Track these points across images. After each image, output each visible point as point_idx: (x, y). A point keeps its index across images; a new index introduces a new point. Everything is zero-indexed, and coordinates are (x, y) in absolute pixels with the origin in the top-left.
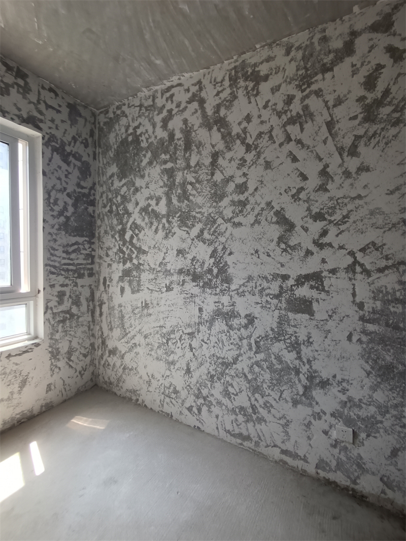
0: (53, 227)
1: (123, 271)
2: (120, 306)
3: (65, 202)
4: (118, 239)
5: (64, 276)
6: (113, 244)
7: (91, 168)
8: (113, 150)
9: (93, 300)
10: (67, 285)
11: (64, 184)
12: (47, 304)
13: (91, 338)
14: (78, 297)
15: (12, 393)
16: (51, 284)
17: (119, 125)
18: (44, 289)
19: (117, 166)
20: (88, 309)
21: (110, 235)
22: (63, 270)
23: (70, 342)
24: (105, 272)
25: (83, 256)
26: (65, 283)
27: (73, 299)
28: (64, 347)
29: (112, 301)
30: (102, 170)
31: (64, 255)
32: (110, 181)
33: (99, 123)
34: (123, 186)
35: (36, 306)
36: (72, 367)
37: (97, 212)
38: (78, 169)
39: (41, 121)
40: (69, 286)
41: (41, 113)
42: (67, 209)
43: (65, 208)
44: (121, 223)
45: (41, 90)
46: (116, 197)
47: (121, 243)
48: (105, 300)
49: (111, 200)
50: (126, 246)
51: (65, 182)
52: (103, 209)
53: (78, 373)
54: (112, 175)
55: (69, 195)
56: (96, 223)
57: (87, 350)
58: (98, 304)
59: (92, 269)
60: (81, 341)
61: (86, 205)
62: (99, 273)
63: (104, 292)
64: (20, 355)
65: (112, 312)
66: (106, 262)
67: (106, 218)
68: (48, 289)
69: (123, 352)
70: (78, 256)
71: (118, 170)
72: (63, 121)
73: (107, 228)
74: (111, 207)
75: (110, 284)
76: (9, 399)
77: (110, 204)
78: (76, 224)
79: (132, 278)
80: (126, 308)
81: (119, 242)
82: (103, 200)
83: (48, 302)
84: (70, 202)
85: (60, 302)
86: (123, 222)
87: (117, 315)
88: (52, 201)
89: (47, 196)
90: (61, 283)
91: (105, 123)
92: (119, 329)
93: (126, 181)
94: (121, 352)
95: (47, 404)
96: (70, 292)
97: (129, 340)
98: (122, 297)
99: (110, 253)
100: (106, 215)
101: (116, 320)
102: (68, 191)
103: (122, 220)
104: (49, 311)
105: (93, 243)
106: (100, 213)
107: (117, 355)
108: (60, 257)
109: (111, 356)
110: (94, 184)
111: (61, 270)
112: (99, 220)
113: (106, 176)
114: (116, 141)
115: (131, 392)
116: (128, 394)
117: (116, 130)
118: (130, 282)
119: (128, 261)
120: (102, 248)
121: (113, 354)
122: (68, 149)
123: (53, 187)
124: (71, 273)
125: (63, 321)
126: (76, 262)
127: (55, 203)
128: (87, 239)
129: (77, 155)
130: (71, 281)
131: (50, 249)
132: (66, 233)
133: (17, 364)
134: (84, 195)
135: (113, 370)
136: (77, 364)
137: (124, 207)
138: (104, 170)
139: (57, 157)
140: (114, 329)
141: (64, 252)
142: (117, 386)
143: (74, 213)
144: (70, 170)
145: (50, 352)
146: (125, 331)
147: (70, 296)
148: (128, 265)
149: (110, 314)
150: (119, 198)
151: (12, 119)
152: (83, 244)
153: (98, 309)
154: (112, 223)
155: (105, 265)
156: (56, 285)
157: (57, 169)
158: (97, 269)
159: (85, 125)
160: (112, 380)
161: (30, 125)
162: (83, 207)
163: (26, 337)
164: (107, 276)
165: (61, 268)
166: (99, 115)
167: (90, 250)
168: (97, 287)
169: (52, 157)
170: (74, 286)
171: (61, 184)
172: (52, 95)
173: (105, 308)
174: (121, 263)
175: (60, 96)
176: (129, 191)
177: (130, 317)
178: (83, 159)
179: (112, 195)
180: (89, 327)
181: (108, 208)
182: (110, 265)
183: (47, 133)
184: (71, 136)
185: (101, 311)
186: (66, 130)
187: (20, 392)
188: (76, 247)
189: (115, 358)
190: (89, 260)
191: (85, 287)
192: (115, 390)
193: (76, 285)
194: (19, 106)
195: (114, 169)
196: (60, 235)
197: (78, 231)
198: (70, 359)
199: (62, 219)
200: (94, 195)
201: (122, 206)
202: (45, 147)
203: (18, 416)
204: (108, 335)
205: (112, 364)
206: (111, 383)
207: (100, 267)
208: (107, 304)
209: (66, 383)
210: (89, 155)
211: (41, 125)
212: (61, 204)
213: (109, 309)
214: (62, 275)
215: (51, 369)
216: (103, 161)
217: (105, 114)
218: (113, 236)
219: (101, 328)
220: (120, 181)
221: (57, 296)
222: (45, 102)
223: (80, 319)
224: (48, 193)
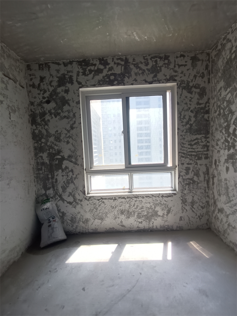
0: (183, 132)
1: (228, 155)
2: (226, 180)
3: (190, 116)
4: (224, 133)
5: (189, 159)
6: (221, 137)
7: (206, 90)
8: (221, 71)
9: (208, 174)
10: (191, 164)
11: (189, 106)
12: (180, 173)
13: (207, 198)
14: (198, 171)
15: (164, 214)
16: (182, 163)
17: (225, 51)
18: (178, 165)
19: (224, 81)
20: (205, 179)
21: (219, 131)
22: (189, 155)
23: (193, 197)
24: (216, 156)
25: (201, 146)
26: (190, 163)
27: (194, 172)
28: (189, 199)
29: (220, 176)
30: (214, 88)
31: (189, 147)
32: (219, 93)
33: (212, 58)
34: (228, 94)
35: (175, 173)
36: (194, 212)
37: (211, 117)
38: (198, 94)
39: (176, 76)
40: (192, 164)
41: (176, 72)
42: (191, 119)
43: (190, 120)
44: (227, 121)
45: (176, 59)
46: (223, 103)
47: (227, 135)
48: (216, 175)
49: (219, 106)
50: (230, 137)
51: (190, 104)
52: (215, 114)
53: (197, 216)
54: (221, 88)
55: (192, 111)
56: (210, 124)
57: (204, 204)
58: (211, 176)
59: (207, 154)
60: (200, 198)
61: (203, 114)
62: (212, 157)
63: (215, 170)
64: (167, 197)
65: (220, 183)
66: (216, 149)
67: (216, 119)
68: (181, 165)
69: (228, 213)
70: (198, 147)
71: (224, 83)
72: (188, 70)
73: (217, 126)
74: (220, 111)
75: (219, 164)
76: (163, 216)
77: (219, 109)
78: (196, 128)
79: (234, 160)
80: (230, 182)
81: (225, 135)
82: (214, 108)
83: (180, 172)
84: (192, 115)
85: (187, 173)
86: (228, 120)
87: (224, 186)
88: (182, 117)
89: (180, 115)
90: (188, 162)
91: (215, 56)
92: (225, 196)
93: (230, 89)
94: (226, 212)
95: (180, 227)
96: (193, 168)
97: (232, 206)
98: (227, 173)
99: (219, 143)
100: (217, 117)
101: (223, 189)
102: (191, 109)
103: (227, 119)
104: (181, 177)
105: (208, 137)
106: (212, 117)
107: (224, 214)
108: (187, 148)
109: (220, 213)
110: (209, 99)
111: (187, 155)
112: (212, 122)
113: (216, 91)
114: (223, 64)
115: (233, 244)
116: (231, 245)
117: (223, 56)
118: (233, 164)
119: (232, 148)
120: (214, 140)
121: (221, 212)
122: (191, 84)
123: (183, 110)
124: (193, 157)
125: (189, 184)
126: (196, 150)
127: (184, 118)
128: (204, 135)
129: (197, 86)
130: (194, 162)
131: (181, 144)
132: (190, 134)
133: (166, 201)
134: (202, 108)
135: (221, 223)
136: (197, 211)
137: (229, 109)
138: (215, 87)
139: (185, 92)
140: (222, 196)
141: (189, 145)
142: (223, 235)
143: (195, 121)
144: (192, 96)
145: (181, 200)
146: (229, 199)
147: (193, 170)
148: (232, 151)
149: (219, 184)
150: (225, 104)
151: (163, 83)
152: (201, 139)
153: (211, 180)
154: (220, 122)
155: (216, 151)
156: (184, 164)
157: (185, 98)
158: (211, 154)
159: (202, 64)
160: (220, 230)
161: (171, 81)
162: (201, 116)
163: (171, 189)
164: (217, 159)
165: (187, 154)
166: (212, 52)
167: (206, 142)
168: (211, 166)
169: (182, 93)
170: (195, 164)
171: (187, 106)
172: (182, 58)
173: (216, 180)
174: (227, 150)
175: (186, 56)
176: (233, 96)
177: (233, 189)
178: (201, 86)
179: (221, 103)
180: (205, 191)
181: (218, 112)
182: (219, 151)
183: (179, 81)
184: (193, 75)
185: (213, 181)
186: (190, 74)
187: (167, 215)
188: (196, 141)
189: (222, 216)
190: (205, 149)
191: (202, 166)
192: (222, 237)
193: (197, 164)
194: (165, 74)
195: (222, 84)
196: (187, 135)
197: (198, 132)
198: (192, 207)
199: (188, 126)
200: (209, 106)
201: (227, 108)
202: (178, 89)
203: (166, 226)
204: (218, 199)
205: (220, 219)
206: (219, 231)
207: (212, 153)
208: (217, 177)
209: (190, 219)
210: (205, 82)
211: (176, 78)
212: (187, 117)
213: (218, 181)
214: (188, 158)
215: (182, 209)
216: (214, 81)
217: (216, 49)
218: (221, 131)
219: (213, 193)
220: (226, 90)
221: (185, 170)
222: (178, 65)
223: (199, 185)
224: (180, 113)
